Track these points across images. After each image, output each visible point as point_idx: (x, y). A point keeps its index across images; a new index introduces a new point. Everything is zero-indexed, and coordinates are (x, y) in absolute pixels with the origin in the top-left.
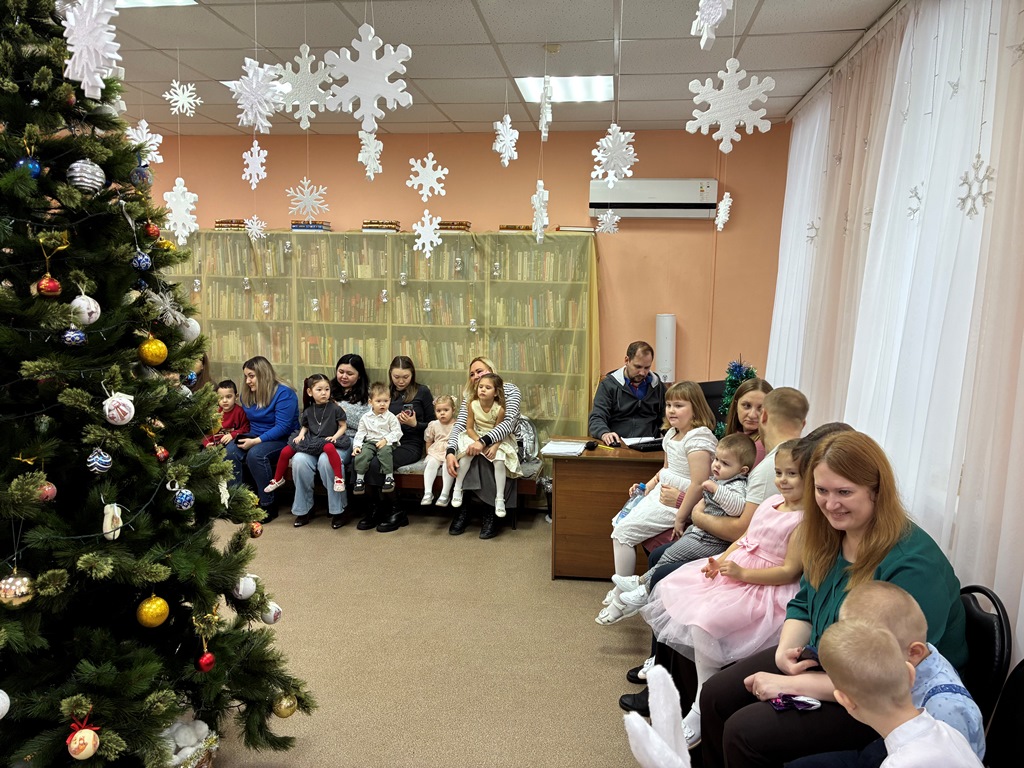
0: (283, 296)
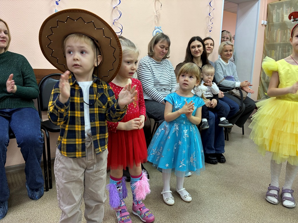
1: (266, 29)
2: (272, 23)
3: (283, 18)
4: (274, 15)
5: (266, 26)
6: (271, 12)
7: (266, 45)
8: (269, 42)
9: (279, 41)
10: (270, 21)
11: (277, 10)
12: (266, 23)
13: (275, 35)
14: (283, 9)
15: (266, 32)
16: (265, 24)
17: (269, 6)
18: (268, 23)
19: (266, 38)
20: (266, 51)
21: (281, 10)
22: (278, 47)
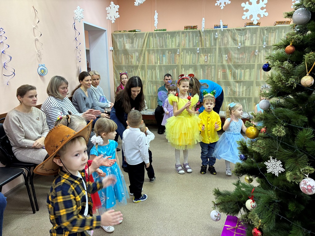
0: (212, 55)
1: (113, 53)
2: (117, 49)
3: (125, 46)
4: (117, 43)
5: (112, 51)
6: (115, 40)
7: (115, 66)
8: (117, 64)
9: (124, 63)
10: (115, 47)
11: (119, 39)
12: (112, 48)
13: (120, 59)
14: (123, 39)
15: (114, 56)
16: (112, 50)
17: (113, 35)
18: (114, 48)
19: (114, 60)
20: (115, 71)
21: (122, 39)
22: (124, 68)
